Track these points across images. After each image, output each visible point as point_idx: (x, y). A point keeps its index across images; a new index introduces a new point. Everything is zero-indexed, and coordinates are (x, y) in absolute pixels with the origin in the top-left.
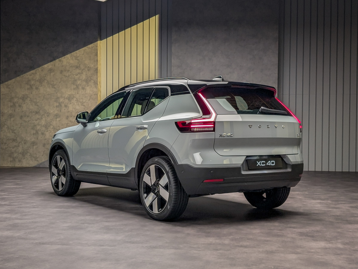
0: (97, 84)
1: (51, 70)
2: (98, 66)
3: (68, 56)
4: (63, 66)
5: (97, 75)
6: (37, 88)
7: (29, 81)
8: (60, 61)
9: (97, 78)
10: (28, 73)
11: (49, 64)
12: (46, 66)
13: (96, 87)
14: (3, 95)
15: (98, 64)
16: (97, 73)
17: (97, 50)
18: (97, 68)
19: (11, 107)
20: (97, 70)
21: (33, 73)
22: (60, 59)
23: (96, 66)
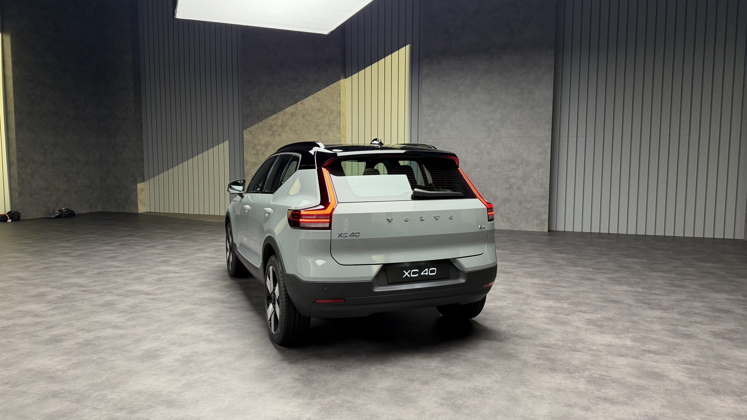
0: (341, 129)
1: (293, 115)
2: (341, 108)
3: (310, 98)
4: (304, 109)
5: (340, 118)
6: (279, 135)
7: (272, 126)
8: (302, 104)
9: (340, 122)
10: (269, 118)
11: (291, 107)
12: (287, 110)
13: (339, 132)
14: (246, 142)
15: (342, 106)
16: (340, 116)
17: (340, 90)
18: (340, 110)
19: (254, 154)
20: (340, 113)
21: (275, 118)
22: (302, 101)
23: (339, 108)
